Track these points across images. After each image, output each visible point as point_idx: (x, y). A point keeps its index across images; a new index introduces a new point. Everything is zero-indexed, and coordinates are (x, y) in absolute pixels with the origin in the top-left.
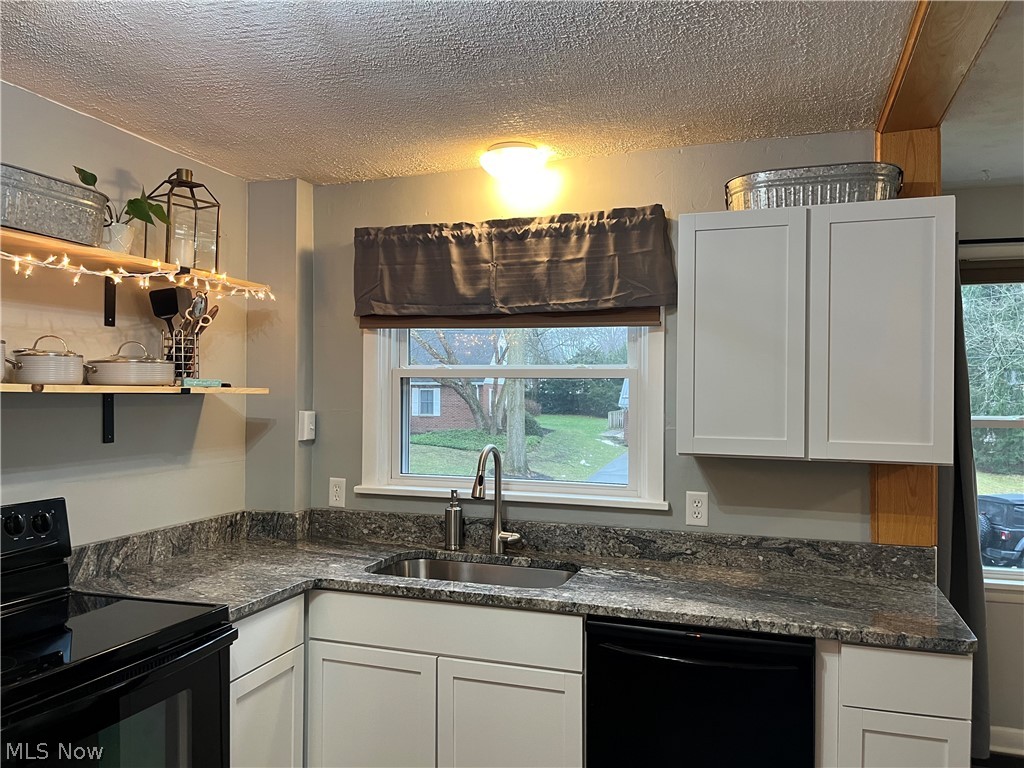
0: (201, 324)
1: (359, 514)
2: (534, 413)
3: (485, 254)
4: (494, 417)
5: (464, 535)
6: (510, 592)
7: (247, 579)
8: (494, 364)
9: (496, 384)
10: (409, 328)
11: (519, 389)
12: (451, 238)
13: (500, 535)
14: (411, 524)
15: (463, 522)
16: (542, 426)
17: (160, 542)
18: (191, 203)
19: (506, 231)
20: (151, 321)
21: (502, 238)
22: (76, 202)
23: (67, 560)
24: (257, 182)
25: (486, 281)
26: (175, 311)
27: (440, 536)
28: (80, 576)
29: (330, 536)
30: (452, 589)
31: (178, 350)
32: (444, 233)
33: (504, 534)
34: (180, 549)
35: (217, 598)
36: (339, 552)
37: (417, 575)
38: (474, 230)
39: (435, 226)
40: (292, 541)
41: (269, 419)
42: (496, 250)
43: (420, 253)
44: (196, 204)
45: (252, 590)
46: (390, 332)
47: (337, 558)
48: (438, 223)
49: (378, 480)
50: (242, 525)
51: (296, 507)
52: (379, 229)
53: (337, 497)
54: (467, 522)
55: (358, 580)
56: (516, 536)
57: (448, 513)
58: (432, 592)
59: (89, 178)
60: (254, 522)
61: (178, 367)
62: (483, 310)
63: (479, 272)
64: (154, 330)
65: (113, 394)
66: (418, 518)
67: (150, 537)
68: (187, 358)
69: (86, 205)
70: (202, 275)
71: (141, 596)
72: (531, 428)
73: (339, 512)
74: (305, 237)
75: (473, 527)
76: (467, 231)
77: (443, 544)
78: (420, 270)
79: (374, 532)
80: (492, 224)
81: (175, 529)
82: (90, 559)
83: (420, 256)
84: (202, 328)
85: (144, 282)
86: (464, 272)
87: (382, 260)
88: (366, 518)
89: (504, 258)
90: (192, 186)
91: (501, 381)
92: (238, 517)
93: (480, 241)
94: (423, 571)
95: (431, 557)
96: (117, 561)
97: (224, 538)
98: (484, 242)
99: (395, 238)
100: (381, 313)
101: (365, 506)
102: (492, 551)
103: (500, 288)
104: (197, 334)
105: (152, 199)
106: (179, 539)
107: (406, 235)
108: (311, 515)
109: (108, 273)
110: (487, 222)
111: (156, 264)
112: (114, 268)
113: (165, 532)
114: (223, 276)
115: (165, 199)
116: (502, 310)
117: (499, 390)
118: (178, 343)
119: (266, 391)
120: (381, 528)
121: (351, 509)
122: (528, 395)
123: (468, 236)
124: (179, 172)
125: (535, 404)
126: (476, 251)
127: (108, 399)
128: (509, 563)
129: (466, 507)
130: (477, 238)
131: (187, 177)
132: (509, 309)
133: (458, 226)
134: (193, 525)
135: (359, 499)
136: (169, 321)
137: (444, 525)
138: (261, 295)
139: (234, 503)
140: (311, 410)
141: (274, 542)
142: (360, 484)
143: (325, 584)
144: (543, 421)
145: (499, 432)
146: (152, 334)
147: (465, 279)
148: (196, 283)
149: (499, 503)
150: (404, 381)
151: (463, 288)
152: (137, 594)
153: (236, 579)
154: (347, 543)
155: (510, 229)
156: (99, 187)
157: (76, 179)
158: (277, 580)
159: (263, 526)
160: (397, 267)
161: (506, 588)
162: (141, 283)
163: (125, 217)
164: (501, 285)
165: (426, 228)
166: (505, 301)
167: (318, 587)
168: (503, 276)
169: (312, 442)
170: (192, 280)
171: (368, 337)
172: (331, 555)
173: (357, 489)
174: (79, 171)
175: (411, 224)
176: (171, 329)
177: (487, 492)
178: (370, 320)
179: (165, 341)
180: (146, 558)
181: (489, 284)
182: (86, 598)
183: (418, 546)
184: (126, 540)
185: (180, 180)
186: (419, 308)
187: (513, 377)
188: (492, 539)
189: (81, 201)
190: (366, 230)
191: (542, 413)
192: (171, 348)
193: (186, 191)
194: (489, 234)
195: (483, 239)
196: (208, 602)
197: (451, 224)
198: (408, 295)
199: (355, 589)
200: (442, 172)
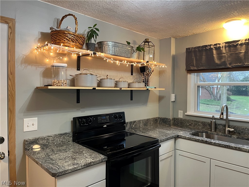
0: (150, 74)
1: (186, 120)
2: (229, 95)
3: (224, 51)
4: (217, 96)
5: (216, 128)
6: (233, 145)
7: (161, 133)
8: (217, 82)
9: (217, 87)
10: (200, 73)
11: (225, 88)
12: (213, 48)
13: (227, 129)
14: (200, 124)
15: (216, 124)
16: (232, 99)
17: (141, 122)
18: (148, 46)
19: (231, 44)
20: (140, 74)
21: (229, 47)
22: (127, 49)
23: (125, 125)
24: (162, 39)
25: (224, 59)
26: (145, 71)
27: (209, 127)
28: (127, 128)
29: (179, 125)
30: (215, 142)
31: (145, 80)
32: (211, 47)
33: (229, 129)
34: (145, 124)
35: (155, 137)
36: (182, 129)
37: (203, 137)
38: (221, 45)
39: (209, 45)
40: (170, 125)
41: (164, 96)
42: (228, 50)
43: (204, 53)
44: (149, 46)
45: (163, 136)
46: (195, 74)
47: (181, 130)
48: (209, 44)
49: (191, 112)
50: (158, 120)
51: (171, 117)
52: (192, 48)
53: (180, 115)
54: (217, 125)
55: (188, 137)
56: (233, 130)
57: (211, 122)
58: (209, 142)
59: (129, 43)
60: (161, 120)
61: (145, 84)
62: (223, 67)
63: (222, 56)
64: (140, 76)
65: (132, 90)
66: (202, 122)
67: (139, 121)
68: (147, 82)
69: (129, 49)
70: (151, 63)
71: (139, 134)
72: (228, 99)
73: (181, 119)
74: (173, 52)
75: (219, 126)
76: (218, 46)
77: (210, 130)
78: (204, 57)
79: (190, 125)
80: (226, 43)
81: (144, 120)
82: (129, 125)
83: (204, 54)
84: (150, 75)
85: (140, 65)
86: (217, 57)
87: (193, 55)
88: (188, 121)
89: (230, 52)
90: (148, 42)
91: (219, 86)
92: (157, 118)
93: (222, 48)
94: (204, 136)
95: (206, 133)
96: (133, 126)
97: (154, 123)
98: (224, 48)
99: (197, 50)
100: (193, 69)
101: (188, 118)
102: (225, 133)
103: (228, 60)
104: (149, 76)
105: (140, 46)
106: (145, 122)
107: (200, 49)
108: (174, 119)
109: (133, 64)
110: (225, 43)
111: (142, 61)
112: (134, 62)
113: (142, 120)
114: (155, 63)
115: (143, 46)
116: (229, 67)
117: (218, 88)
118: (145, 78)
119: (164, 89)
120: (192, 124)
121: (184, 118)
122: (228, 90)
123: (219, 47)
124: (146, 39)
125: (230, 92)
126: (221, 51)
127: (132, 91)
128: (231, 137)
129: (217, 120)
130: (221, 47)
131: (148, 40)
132: (231, 66)
133: (216, 45)
134: (148, 119)
135: (186, 116)
136: (143, 74)
137: (210, 125)
138: (163, 67)
139: (156, 115)
140: (174, 94)
141: (165, 125)
142: (187, 112)
143: (180, 136)
144: (232, 97)
145: (218, 100)
146: (140, 77)
147: (217, 59)
148: (150, 65)
149: (227, 120)
150: (198, 87)
151: (217, 61)
152: (138, 134)
153: (159, 133)
154: (183, 127)
155: (232, 44)
156: (131, 45)
157: (126, 44)
158: (168, 134)
159: (163, 121)
160: (197, 57)
161: (231, 144)
162: (139, 65)
163: (136, 51)
164: (229, 60)
165: (206, 46)
166: (230, 64)
167: (178, 137)
168: (230, 57)
169: (174, 101)
170: (149, 64)
171: (189, 75)
172: (180, 129)
173: (186, 114)
174: (127, 42)
175: (202, 45)
176: (144, 76)
177: (224, 117)
178: (190, 71)
179: (143, 78)
180: (139, 126)
181: (225, 60)
182: (128, 133)
183: (203, 129)
184: (135, 122)
185: (146, 41)
186: (203, 67)
187: (223, 85)
188: (225, 130)
189: (128, 48)
190: (189, 48)
191: (232, 95)
192: (144, 80)
193: (147, 44)
194: (225, 46)
195: (223, 47)
196: (154, 137)
197: (213, 44)
198: (200, 64)
199: (188, 139)
200: (211, 31)
